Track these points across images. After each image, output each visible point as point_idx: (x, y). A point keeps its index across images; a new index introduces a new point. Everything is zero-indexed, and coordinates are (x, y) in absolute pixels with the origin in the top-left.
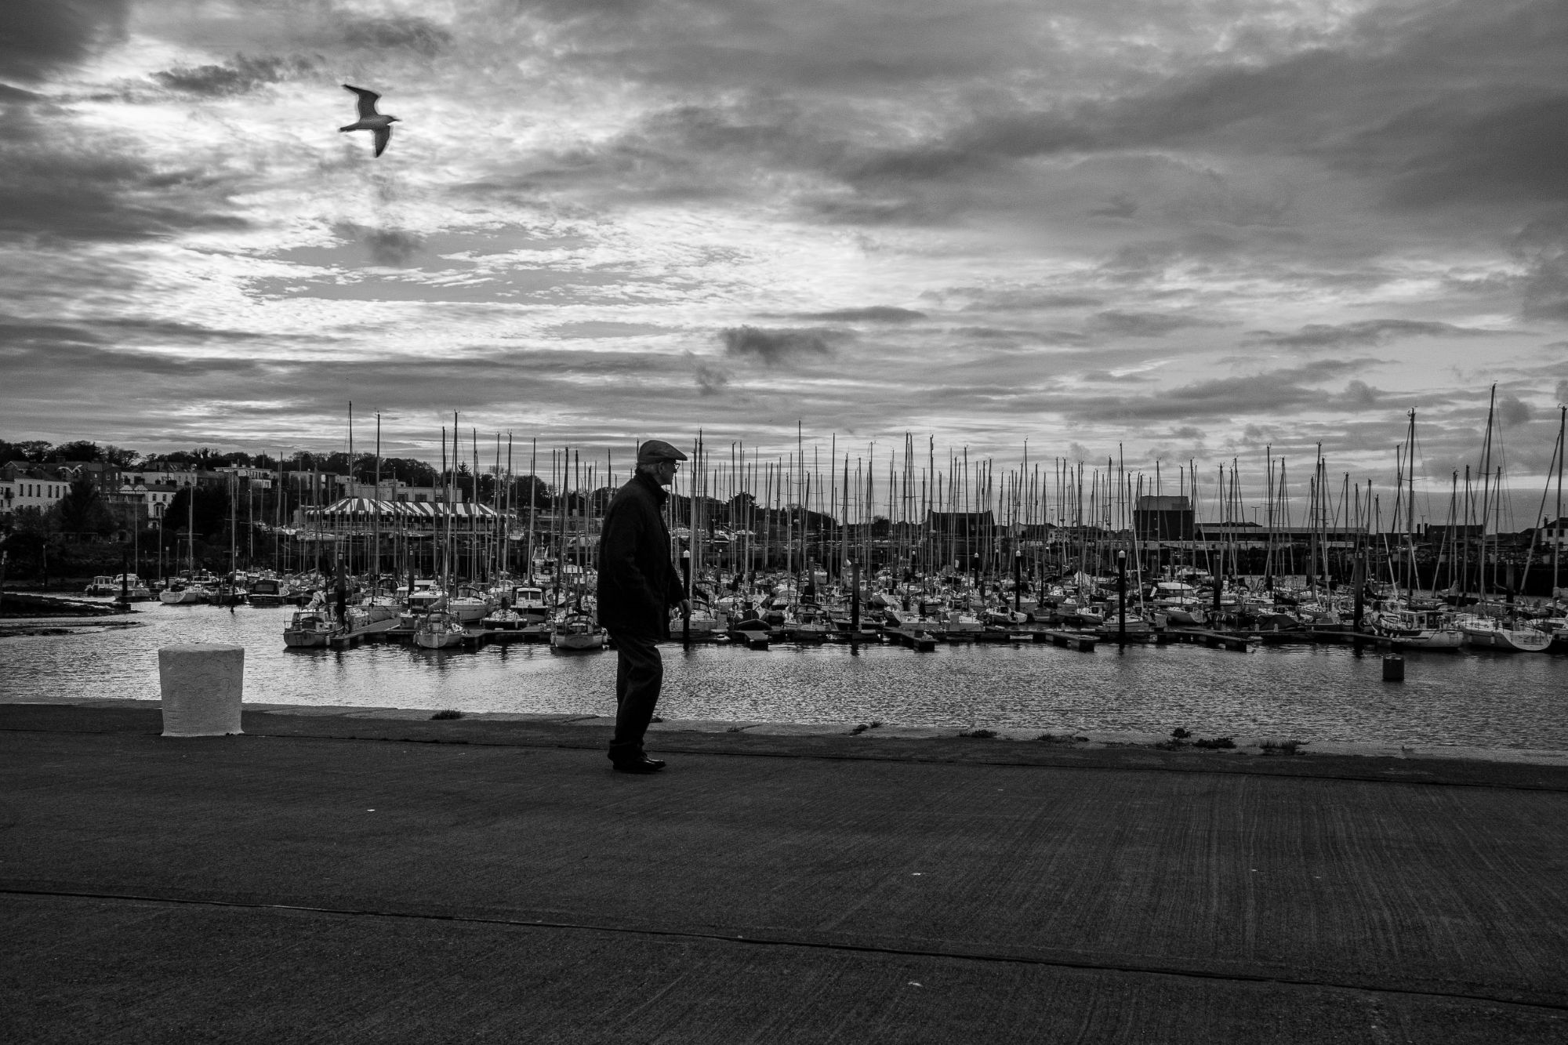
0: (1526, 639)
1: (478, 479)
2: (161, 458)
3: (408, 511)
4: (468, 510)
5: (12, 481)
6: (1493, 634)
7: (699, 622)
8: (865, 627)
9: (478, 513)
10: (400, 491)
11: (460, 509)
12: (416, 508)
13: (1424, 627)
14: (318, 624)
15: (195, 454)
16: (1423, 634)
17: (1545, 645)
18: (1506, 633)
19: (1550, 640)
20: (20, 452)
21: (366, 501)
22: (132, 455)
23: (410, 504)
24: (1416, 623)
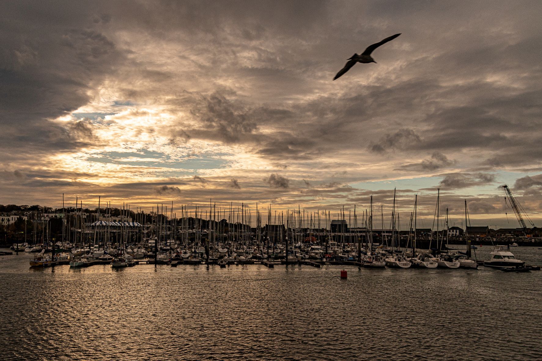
0: (404, 264)
1: (146, 215)
2: (59, 210)
3: (116, 225)
4: (133, 224)
5: (10, 216)
6: (394, 263)
7: (161, 258)
8: (211, 260)
9: (136, 225)
10: (115, 219)
11: (131, 224)
12: (118, 224)
13: (374, 260)
14: (42, 259)
15: (68, 208)
16: (374, 263)
17: (409, 266)
18: (397, 262)
19: (411, 265)
20: (20, 208)
21: (103, 222)
22: (51, 208)
23: (117, 223)
24: (372, 259)
